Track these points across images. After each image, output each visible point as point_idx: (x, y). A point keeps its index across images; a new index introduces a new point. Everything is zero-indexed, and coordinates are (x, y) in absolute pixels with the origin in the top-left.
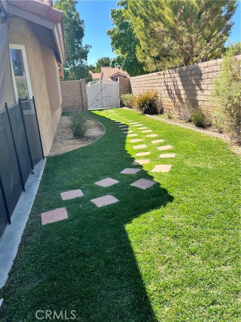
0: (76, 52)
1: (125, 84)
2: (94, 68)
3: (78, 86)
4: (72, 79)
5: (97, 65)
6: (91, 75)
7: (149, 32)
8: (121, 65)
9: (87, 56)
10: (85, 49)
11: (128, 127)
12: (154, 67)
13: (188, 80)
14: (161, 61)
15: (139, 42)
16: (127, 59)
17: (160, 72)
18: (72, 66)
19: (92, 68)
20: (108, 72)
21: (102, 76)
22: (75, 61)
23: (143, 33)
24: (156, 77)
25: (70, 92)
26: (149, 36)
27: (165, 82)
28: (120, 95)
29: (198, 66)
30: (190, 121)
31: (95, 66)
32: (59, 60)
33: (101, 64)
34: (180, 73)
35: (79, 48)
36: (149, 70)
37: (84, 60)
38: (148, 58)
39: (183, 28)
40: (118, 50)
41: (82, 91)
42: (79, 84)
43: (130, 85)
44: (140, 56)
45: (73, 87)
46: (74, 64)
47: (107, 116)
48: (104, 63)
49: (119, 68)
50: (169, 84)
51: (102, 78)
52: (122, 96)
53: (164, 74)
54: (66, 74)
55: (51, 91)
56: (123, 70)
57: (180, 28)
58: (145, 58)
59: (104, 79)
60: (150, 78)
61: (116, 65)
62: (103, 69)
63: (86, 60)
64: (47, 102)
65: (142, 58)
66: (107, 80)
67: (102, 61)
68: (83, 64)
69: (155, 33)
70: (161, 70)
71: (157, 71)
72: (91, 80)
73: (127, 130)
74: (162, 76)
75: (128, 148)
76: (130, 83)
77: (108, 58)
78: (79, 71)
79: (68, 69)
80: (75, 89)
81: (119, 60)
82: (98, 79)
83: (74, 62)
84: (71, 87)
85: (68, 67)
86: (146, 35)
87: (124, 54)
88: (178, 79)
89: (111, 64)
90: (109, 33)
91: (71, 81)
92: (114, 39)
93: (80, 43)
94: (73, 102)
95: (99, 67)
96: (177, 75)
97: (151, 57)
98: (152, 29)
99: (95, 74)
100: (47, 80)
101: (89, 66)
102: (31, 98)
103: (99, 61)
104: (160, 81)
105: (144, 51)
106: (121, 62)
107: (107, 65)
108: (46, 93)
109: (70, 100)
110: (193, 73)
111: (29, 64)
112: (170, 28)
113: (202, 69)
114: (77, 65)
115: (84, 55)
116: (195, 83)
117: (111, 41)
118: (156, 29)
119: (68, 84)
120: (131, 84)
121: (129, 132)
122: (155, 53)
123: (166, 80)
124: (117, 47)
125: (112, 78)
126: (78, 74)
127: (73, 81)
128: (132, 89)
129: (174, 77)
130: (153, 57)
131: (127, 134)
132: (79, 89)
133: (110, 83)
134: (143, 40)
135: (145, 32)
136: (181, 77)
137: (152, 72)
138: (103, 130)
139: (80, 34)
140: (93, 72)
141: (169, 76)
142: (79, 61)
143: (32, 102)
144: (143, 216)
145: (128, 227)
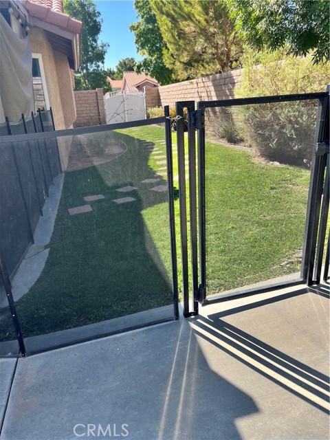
0: (90, 53)
1: (153, 95)
2: (114, 73)
3: (94, 98)
4: (85, 89)
5: (118, 69)
6: (109, 83)
7: (176, 34)
8: (149, 70)
9: (103, 58)
10: (101, 48)
11: (153, 144)
12: (185, 75)
13: (222, 90)
14: (194, 67)
15: (166, 44)
16: (157, 62)
17: (192, 81)
18: (85, 71)
19: (111, 74)
20: (133, 78)
21: (125, 85)
22: (89, 64)
23: (170, 34)
24: (189, 87)
25: (83, 105)
26: (177, 38)
27: (198, 92)
28: (147, 109)
29: (231, 74)
30: (223, 137)
31: (116, 70)
32: (72, 66)
33: (122, 68)
34: (214, 81)
35: (94, 48)
36: (179, 78)
37: (100, 64)
38: (177, 63)
39: (216, 30)
40: (145, 51)
41: (98, 103)
42: (94, 95)
43: (159, 96)
44: (168, 61)
45: (88, 98)
46: (87, 69)
47: (130, 135)
48: (127, 66)
49: (147, 74)
50: (203, 95)
51: (124, 87)
52: (150, 110)
53: (197, 83)
54: (78, 82)
55: (65, 103)
56: (152, 76)
57: (212, 30)
58: (174, 64)
59: (127, 88)
60: (182, 87)
61: (143, 70)
62: (126, 75)
63: (103, 62)
64: (62, 115)
65: (170, 64)
66: (131, 90)
67: (125, 63)
68: (100, 68)
69: (184, 34)
70: (193, 78)
71: (188, 79)
72: (109, 90)
73: (153, 148)
74: (195, 86)
75: (151, 163)
76: (158, 93)
77: (132, 59)
78: (93, 78)
79: (79, 75)
80: (89, 101)
81: (146, 64)
82: (120, 89)
83: (87, 66)
84: (85, 98)
85: (80, 73)
86: (174, 36)
87: (152, 56)
88: (212, 88)
89: (135, 68)
90: (133, 28)
91: (84, 92)
92: (139, 36)
93: (95, 41)
94: (88, 118)
95: (120, 71)
96: (210, 84)
97: (181, 62)
98: (181, 30)
99: (114, 81)
100: (60, 91)
101: (106, 70)
102: (49, 109)
103: (121, 64)
104: (193, 91)
105: (172, 55)
106: (149, 66)
107: (131, 69)
108: (60, 104)
109: (84, 115)
110: (226, 82)
111: (46, 73)
112: (201, 29)
113: (235, 78)
114: (92, 70)
115: (100, 57)
116: (228, 93)
117: (135, 38)
118: (186, 29)
119: (81, 95)
120: (161, 94)
121: (155, 149)
122: (185, 58)
123: (199, 91)
124: (143, 46)
125: (138, 87)
126: (94, 82)
127: (87, 91)
128: (162, 101)
129: (208, 87)
130: (183, 63)
131: (151, 152)
132: (95, 101)
133: (136, 94)
134: (170, 43)
135: (172, 34)
136: (215, 86)
137: (183, 80)
138: (124, 149)
139: (95, 29)
140: (113, 79)
141: (202, 85)
142: (93, 65)
143: (49, 113)
144: (155, 206)
145: (144, 212)
